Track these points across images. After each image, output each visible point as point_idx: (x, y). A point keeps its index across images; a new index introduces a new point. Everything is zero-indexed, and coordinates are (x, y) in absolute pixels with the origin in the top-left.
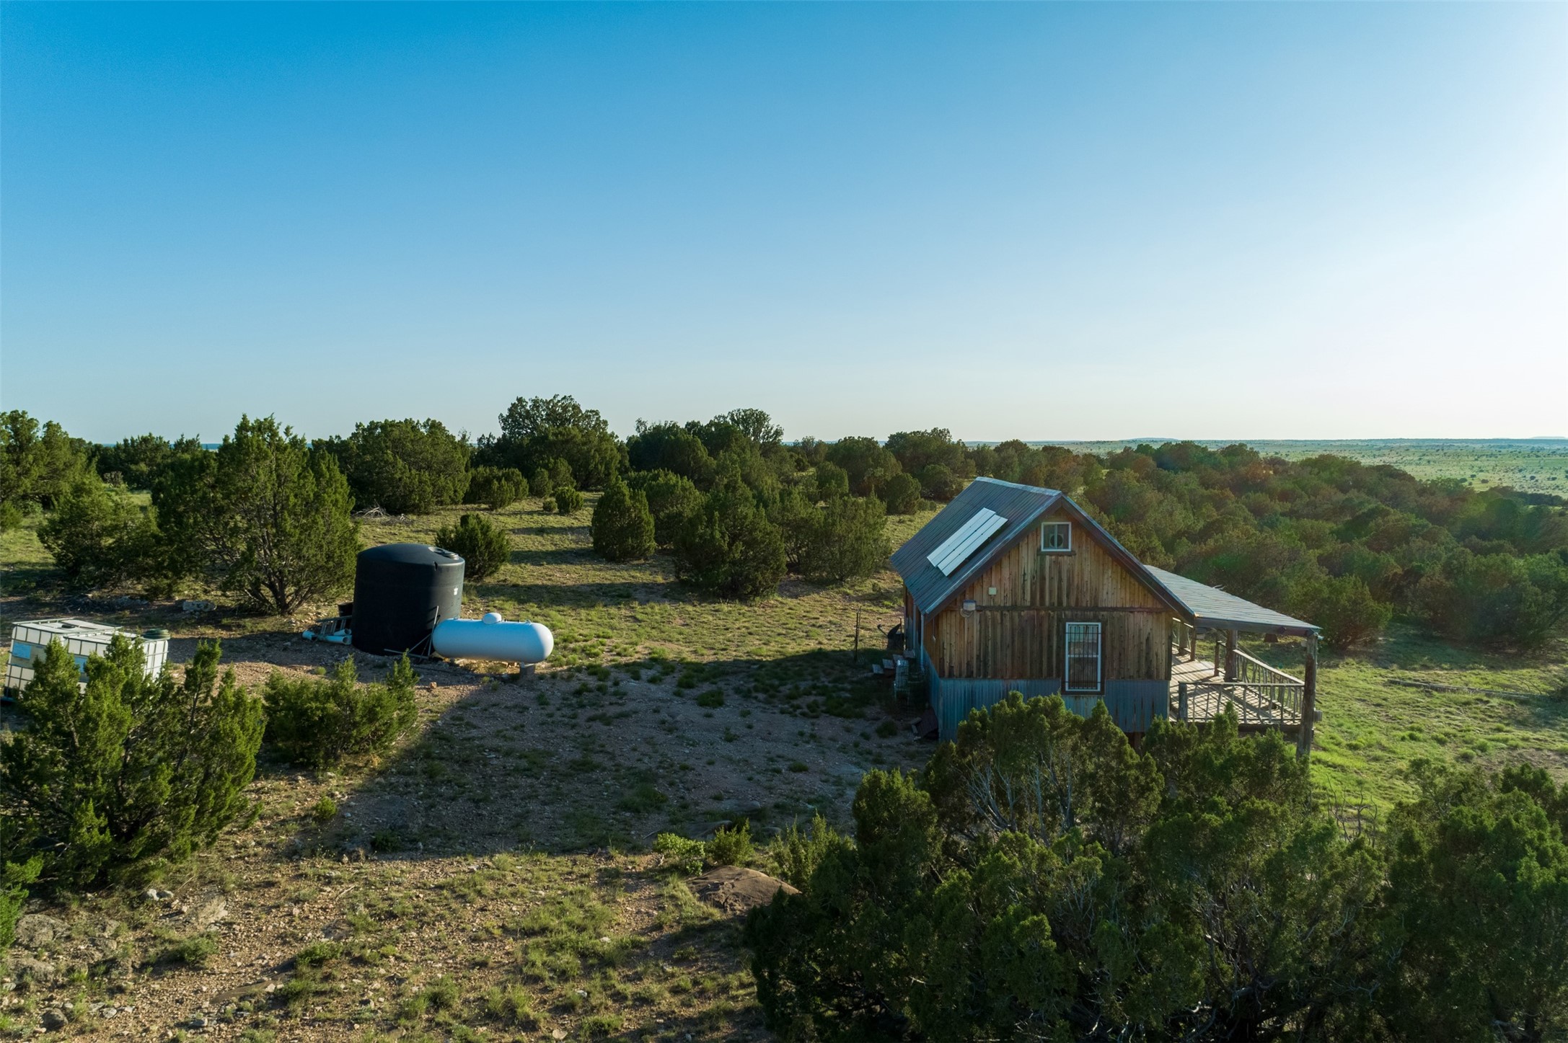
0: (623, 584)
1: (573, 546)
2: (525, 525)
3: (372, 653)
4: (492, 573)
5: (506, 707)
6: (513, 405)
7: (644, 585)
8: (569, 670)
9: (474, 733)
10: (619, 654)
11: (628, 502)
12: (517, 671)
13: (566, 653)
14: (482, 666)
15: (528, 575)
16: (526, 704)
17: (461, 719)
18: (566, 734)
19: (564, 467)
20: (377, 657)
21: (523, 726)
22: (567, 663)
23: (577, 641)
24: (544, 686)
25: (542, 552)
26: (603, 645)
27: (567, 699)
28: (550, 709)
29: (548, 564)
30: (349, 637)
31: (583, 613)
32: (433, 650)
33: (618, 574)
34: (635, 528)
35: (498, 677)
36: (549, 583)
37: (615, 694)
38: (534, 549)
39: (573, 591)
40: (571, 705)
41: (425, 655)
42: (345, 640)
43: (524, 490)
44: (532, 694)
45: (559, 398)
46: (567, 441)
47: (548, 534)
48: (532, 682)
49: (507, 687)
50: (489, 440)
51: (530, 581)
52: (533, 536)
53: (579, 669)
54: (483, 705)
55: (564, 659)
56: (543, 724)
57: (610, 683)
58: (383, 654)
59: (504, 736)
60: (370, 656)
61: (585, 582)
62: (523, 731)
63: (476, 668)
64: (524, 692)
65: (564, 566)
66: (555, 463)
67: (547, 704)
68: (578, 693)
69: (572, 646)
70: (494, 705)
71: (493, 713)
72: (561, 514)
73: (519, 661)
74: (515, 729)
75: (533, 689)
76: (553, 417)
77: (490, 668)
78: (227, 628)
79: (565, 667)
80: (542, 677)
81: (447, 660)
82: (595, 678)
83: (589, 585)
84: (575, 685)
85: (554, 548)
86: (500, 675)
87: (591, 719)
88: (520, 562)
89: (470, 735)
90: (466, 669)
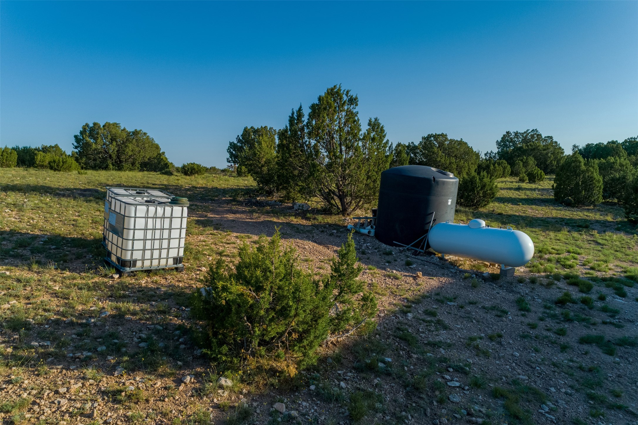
0: (580, 219)
1: (540, 197)
2: (508, 186)
3: (385, 244)
4: (485, 205)
5: (484, 308)
6: (504, 135)
7: (597, 221)
8: (547, 277)
9: (443, 336)
10: (592, 268)
11: (583, 167)
12: (497, 271)
13: (543, 261)
14: (466, 264)
15: (509, 209)
16: (505, 307)
17: (433, 314)
18: (555, 359)
19: (532, 161)
20: (388, 247)
21: (500, 336)
22: (545, 271)
23: (550, 253)
24: (523, 289)
25: (519, 199)
26: (575, 259)
27: (549, 308)
28: (531, 318)
29: (523, 204)
30: (373, 231)
31: (552, 234)
32: (428, 246)
33: (575, 213)
34: (588, 184)
35: (479, 275)
36: (524, 215)
37: (604, 310)
38: (513, 197)
39: (542, 220)
40: (554, 316)
41: (422, 248)
42: (369, 232)
43: (508, 171)
44: (511, 297)
45: (530, 131)
46: (534, 149)
47: (522, 190)
48: (511, 284)
49: (487, 285)
50: (490, 154)
51: (510, 213)
52: (512, 191)
53: (557, 277)
54: (460, 301)
55: (542, 267)
56: (524, 337)
57: (594, 297)
58: (392, 245)
59: (477, 348)
60: (384, 246)
61: (550, 216)
62: (500, 343)
63: (461, 265)
64: (503, 293)
65: (534, 207)
66: (527, 159)
67: (528, 310)
68: (561, 303)
69: (547, 256)
70: (471, 303)
71: (469, 313)
72: (530, 183)
73: (499, 263)
74: (491, 339)
75: (512, 291)
76: (525, 140)
77: (474, 266)
78: (308, 219)
79: (543, 274)
80: (521, 281)
81: (440, 255)
82: (577, 289)
83: (553, 218)
84: (555, 294)
85: (526, 197)
86: (482, 273)
87: (584, 341)
88: (504, 203)
89: (437, 339)
90: (453, 264)
